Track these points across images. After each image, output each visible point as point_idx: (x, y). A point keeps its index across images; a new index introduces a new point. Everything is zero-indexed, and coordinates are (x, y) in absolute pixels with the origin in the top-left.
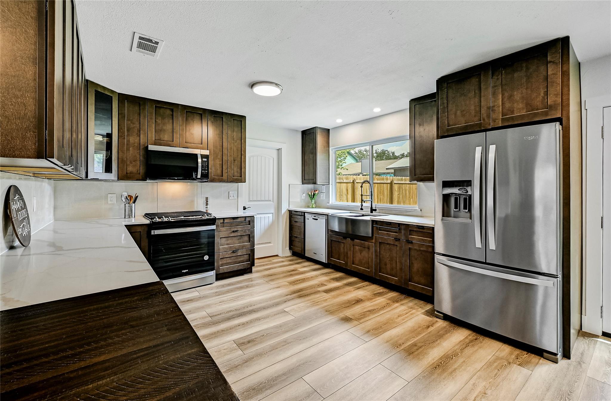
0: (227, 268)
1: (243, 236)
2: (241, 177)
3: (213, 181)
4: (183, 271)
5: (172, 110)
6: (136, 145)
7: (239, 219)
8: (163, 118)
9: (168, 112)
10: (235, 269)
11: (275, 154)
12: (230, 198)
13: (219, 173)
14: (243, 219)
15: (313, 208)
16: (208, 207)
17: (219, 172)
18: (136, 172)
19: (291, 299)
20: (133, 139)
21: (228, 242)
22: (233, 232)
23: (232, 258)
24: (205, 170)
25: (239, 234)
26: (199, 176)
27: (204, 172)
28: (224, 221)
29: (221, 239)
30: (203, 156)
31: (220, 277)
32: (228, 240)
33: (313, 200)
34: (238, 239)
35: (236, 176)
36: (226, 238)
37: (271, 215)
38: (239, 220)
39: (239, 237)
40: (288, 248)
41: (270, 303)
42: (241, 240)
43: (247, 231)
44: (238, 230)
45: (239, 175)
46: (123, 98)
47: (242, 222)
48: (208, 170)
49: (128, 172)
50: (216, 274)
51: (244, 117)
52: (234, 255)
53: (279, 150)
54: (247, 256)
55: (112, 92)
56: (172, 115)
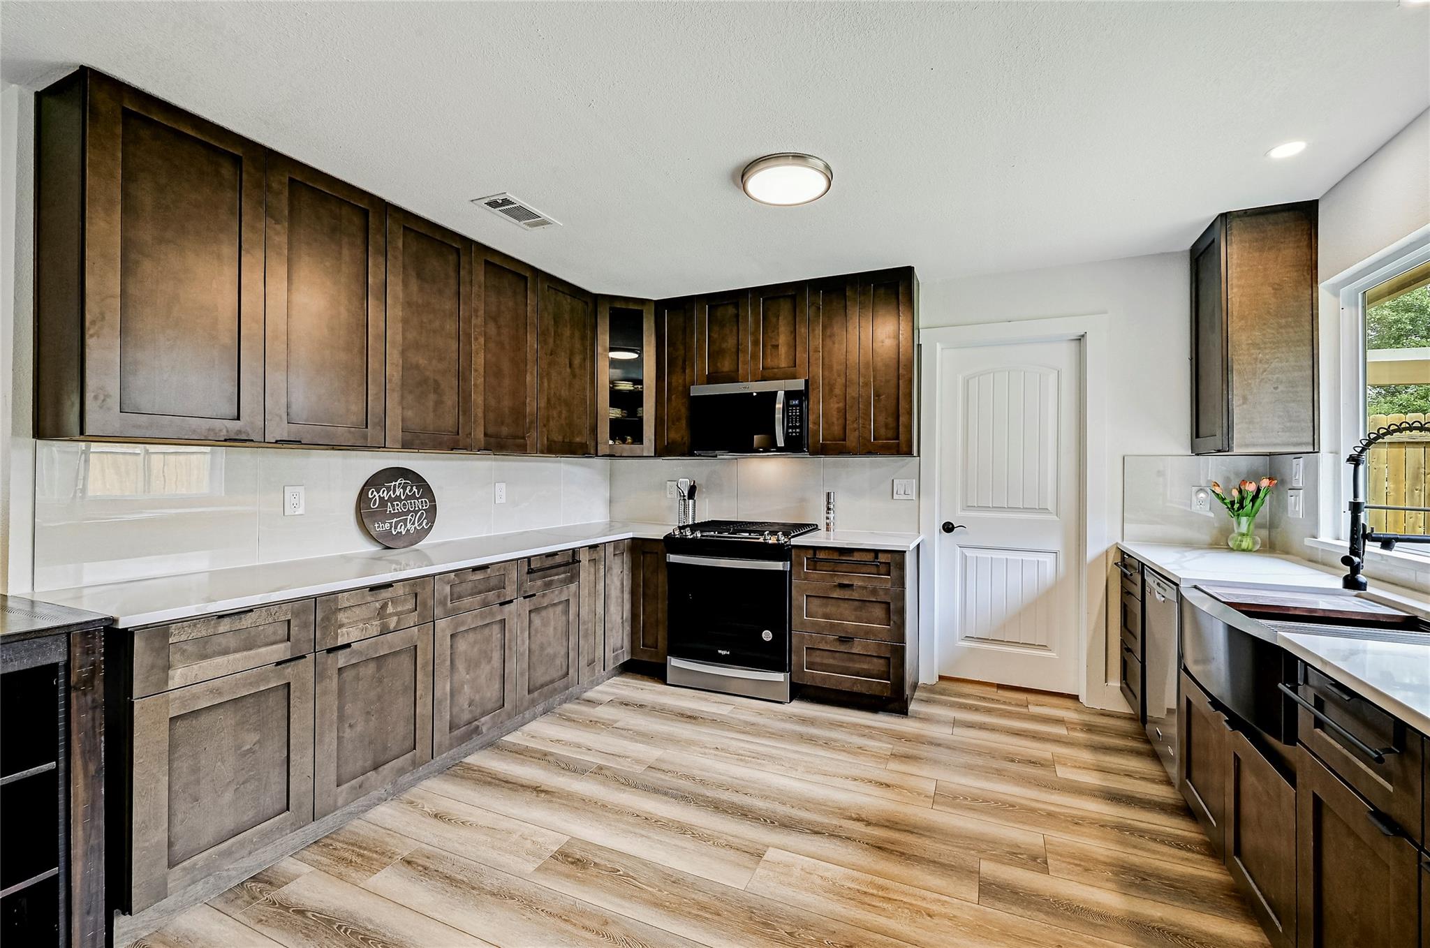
0: (824, 678)
1: (868, 604)
2: (897, 438)
3: (822, 450)
4: (720, 651)
5: (737, 306)
6: (680, 388)
7: (856, 554)
8: (722, 326)
9: (731, 310)
10: (845, 687)
11: (1064, 355)
12: (896, 496)
13: (836, 433)
14: (870, 557)
15: (1244, 550)
16: (831, 516)
17: (837, 429)
18: (680, 439)
19: (840, 837)
20: (678, 380)
21: (828, 610)
22: (842, 586)
23: (838, 654)
24: (796, 427)
25: (855, 595)
26: (781, 443)
27: (792, 433)
28: (815, 554)
29: (809, 598)
30: (789, 395)
31: (799, 692)
32: (826, 605)
33: (1244, 520)
34: (855, 610)
35: (884, 437)
36: (821, 599)
37: (1049, 560)
38: (857, 557)
39: (856, 603)
41: (782, 810)
42: (864, 614)
43: (881, 593)
44: (852, 585)
45: (890, 434)
46: (662, 305)
47: (864, 563)
48: (801, 427)
49: (670, 441)
50: (792, 683)
52: (842, 648)
53: (1081, 339)
54: (882, 661)
55: (643, 302)
56: (737, 316)
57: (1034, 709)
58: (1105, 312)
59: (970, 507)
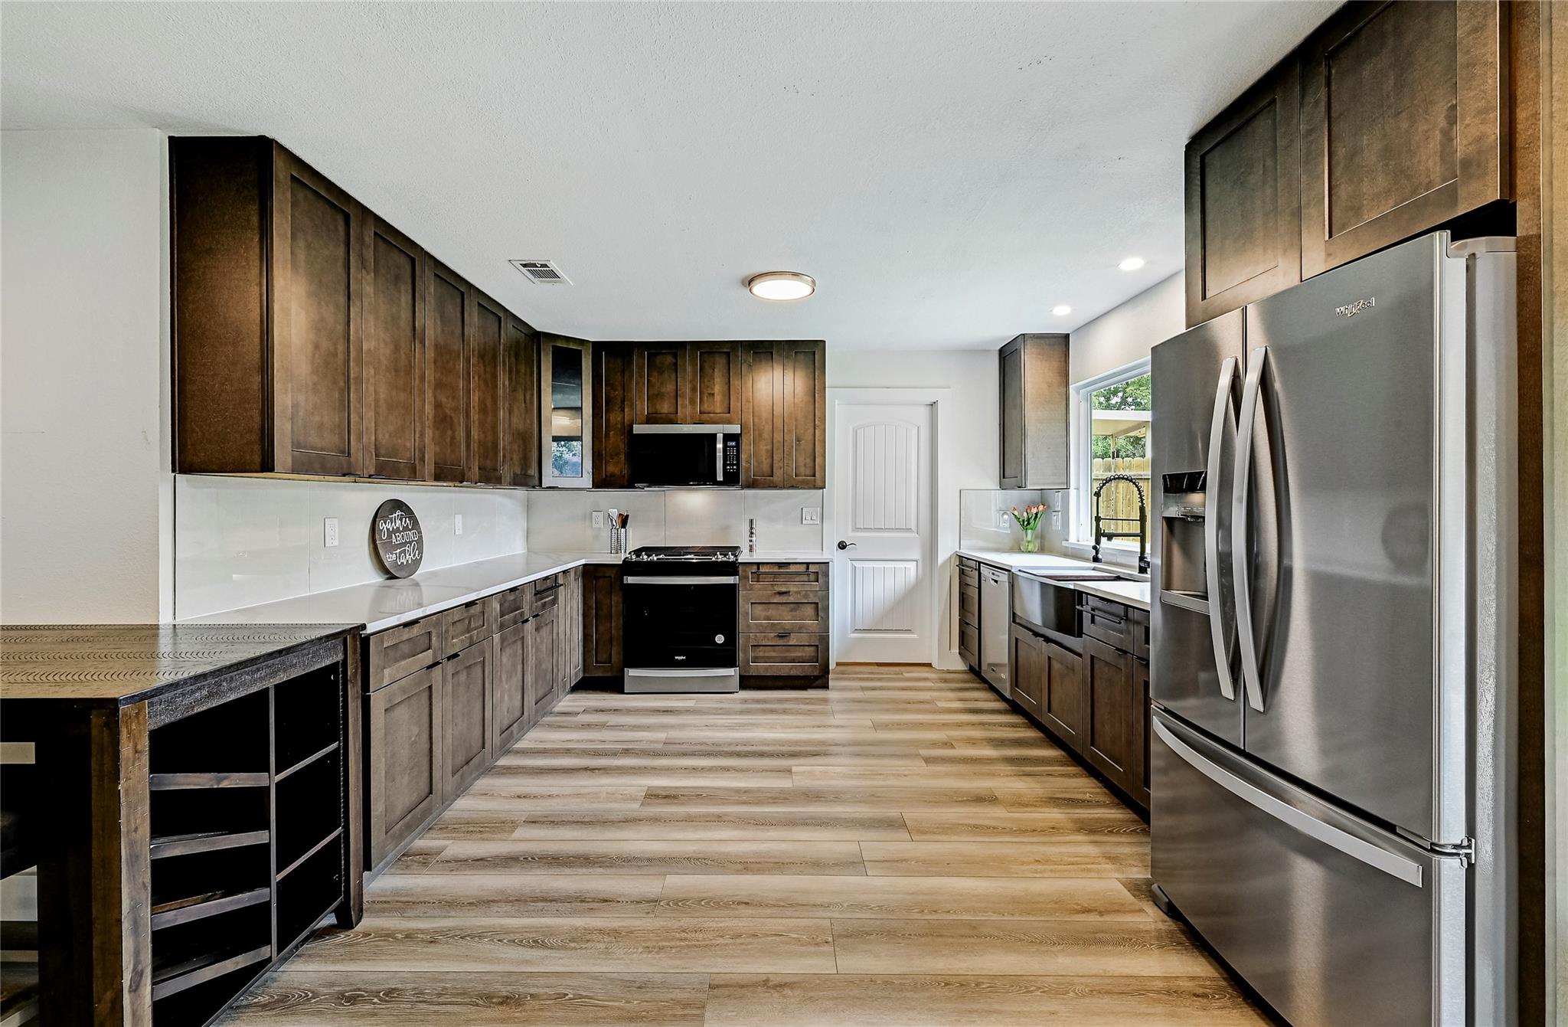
0: (766, 668)
1: (801, 605)
2: (814, 476)
3: (752, 485)
4: (676, 658)
5: (675, 356)
6: (619, 426)
7: (791, 566)
8: (661, 373)
9: (669, 359)
10: (784, 673)
11: (923, 414)
12: (804, 522)
13: (764, 469)
14: (802, 568)
15: (1029, 552)
16: (754, 539)
17: (765, 467)
18: (619, 473)
20: (615, 417)
21: (769, 613)
22: (781, 593)
23: (777, 648)
24: (733, 465)
25: (791, 599)
26: (720, 478)
27: (730, 469)
28: (758, 569)
29: (753, 605)
30: (728, 437)
31: (748, 682)
32: (767, 610)
33: (1029, 531)
34: (791, 611)
35: (803, 475)
36: (764, 605)
37: (912, 566)
38: (792, 569)
39: (792, 605)
40: (956, 650)
42: (797, 613)
43: (811, 595)
44: (789, 592)
45: (809, 472)
46: (599, 347)
47: (798, 574)
48: (738, 465)
49: (608, 474)
50: (741, 677)
51: (820, 344)
52: (781, 642)
53: (933, 405)
54: (812, 649)
55: (582, 342)
56: (676, 364)
57: (907, 675)
58: (949, 387)
59: (856, 529)
